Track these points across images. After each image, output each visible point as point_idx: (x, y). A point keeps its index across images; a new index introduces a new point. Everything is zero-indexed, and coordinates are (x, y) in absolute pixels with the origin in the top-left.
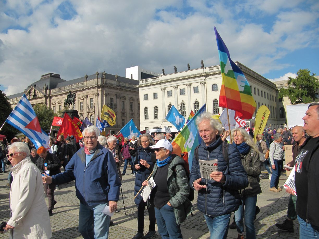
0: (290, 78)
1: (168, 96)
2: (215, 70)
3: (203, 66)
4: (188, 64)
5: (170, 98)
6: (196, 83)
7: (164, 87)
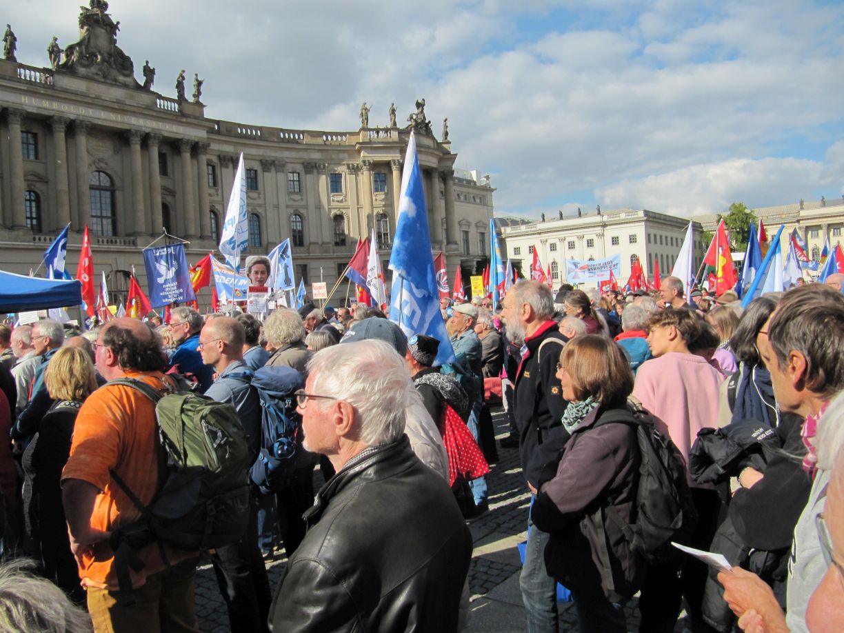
0: (719, 215)
1: (551, 250)
2: (616, 219)
3: (599, 213)
4: (579, 210)
5: (553, 253)
6: (590, 234)
7: (545, 238)
